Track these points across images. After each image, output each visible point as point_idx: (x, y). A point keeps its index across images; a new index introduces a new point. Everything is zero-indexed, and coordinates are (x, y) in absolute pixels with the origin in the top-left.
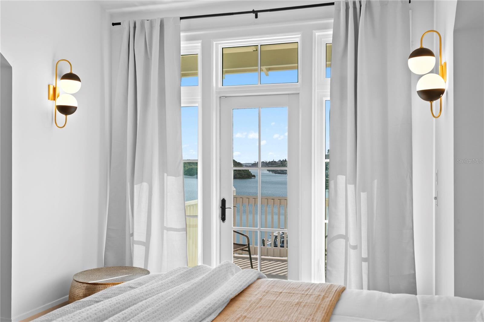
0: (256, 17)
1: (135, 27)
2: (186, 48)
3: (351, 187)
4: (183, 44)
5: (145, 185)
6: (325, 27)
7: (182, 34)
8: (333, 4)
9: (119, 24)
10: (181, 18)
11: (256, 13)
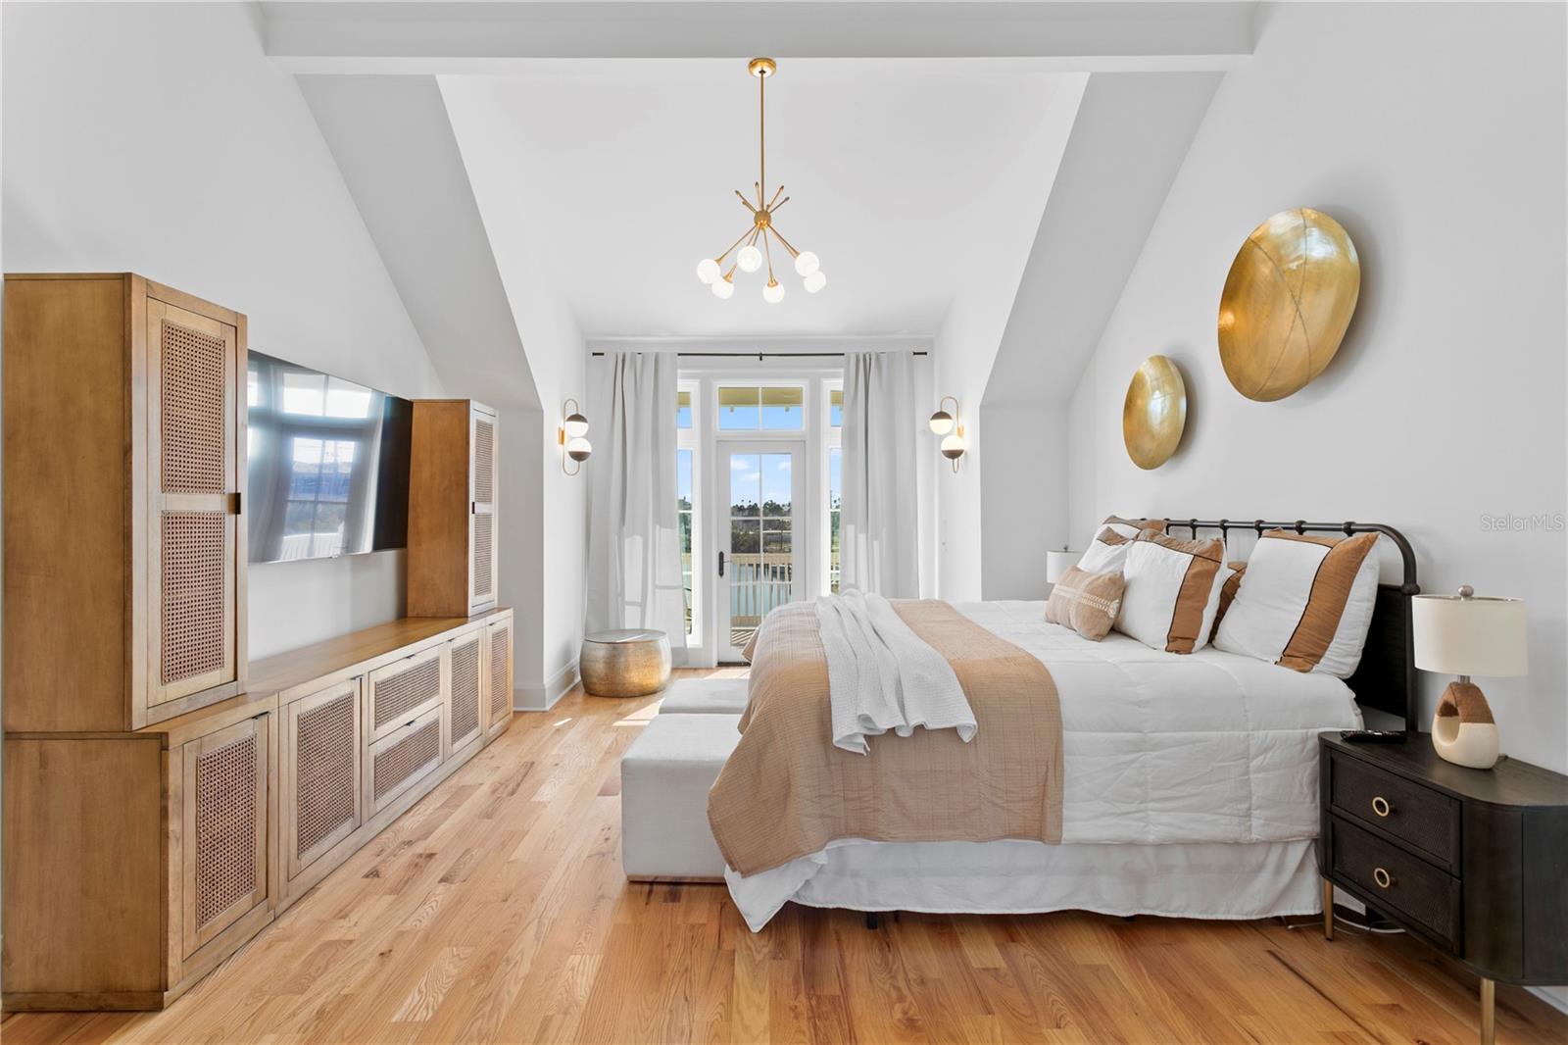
0: (761, 359)
1: (624, 360)
2: (683, 386)
3: (862, 537)
4: (680, 382)
5: (639, 539)
6: (834, 376)
7: (679, 371)
8: (843, 354)
9: (602, 354)
10: (679, 354)
11: (761, 356)
